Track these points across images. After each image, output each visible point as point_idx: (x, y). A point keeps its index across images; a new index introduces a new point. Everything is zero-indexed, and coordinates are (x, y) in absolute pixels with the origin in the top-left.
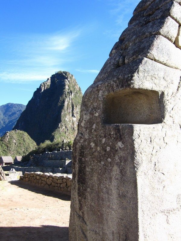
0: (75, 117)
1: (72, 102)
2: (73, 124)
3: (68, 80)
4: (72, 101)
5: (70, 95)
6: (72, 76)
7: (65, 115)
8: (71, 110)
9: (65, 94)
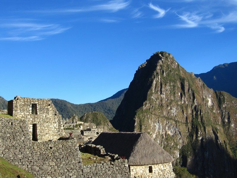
0: (163, 94)
1: (161, 82)
2: (161, 101)
3: (162, 60)
4: (161, 80)
5: (158, 76)
6: (169, 54)
7: (151, 94)
8: (160, 88)
9: (154, 75)
